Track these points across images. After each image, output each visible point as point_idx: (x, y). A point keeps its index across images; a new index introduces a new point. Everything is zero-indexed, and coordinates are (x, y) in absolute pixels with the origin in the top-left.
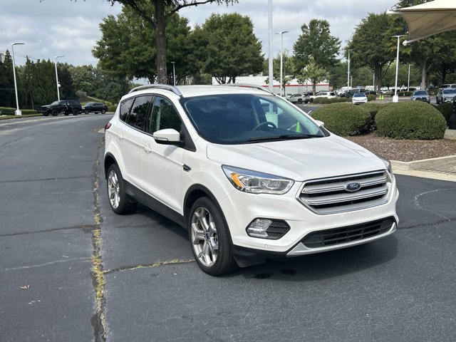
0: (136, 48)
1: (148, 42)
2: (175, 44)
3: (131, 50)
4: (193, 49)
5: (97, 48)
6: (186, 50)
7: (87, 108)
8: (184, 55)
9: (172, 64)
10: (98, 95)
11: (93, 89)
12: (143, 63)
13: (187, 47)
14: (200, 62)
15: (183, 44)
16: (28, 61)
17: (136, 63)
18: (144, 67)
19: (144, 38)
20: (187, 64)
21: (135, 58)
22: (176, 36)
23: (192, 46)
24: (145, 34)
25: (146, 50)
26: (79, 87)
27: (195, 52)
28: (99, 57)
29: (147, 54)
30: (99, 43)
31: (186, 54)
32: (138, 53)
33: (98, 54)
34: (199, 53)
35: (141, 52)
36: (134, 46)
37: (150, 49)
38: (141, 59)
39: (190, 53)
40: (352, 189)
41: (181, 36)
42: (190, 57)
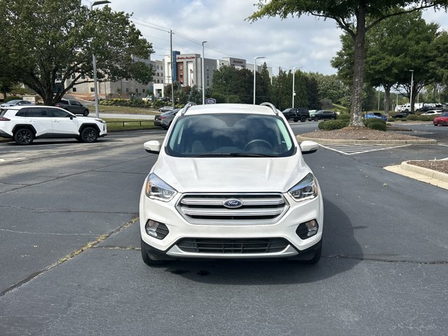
0: (373, 57)
1: (387, 50)
2: (417, 51)
3: (368, 59)
4: (436, 56)
5: (336, 59)
6: (427, 57)
7: (316, 116)
8: (425, 63)
9: (411, 72)
10: (343, 103)
11: (339, 97)
12: (379, 72)
13: (429, 54)
14: (442, 70)
15: (425, 51)
16: (281, 71)
17: (372, 72)
18: (380, 76)
19: (383, 47)
20: (427, 71)
21: (371, 67)
22: (418, 43)
23: (435, 52)
24: (385, 43)
25: (384, 59)
26: (325, 95)
27: (438, 59)
28: (336, 66)
29: (384, 62)
30: (338, 53)
31: (428, 62)
32: (375, 62)
33: (336, 64)
34: (442, 60)
35: (378, 61)
36: (372, 54)
37: (388, 57)
38: (378, 67)
39: (432, 61)
40: (231, 205)
41: (423, 43)
42: (431, 64)
